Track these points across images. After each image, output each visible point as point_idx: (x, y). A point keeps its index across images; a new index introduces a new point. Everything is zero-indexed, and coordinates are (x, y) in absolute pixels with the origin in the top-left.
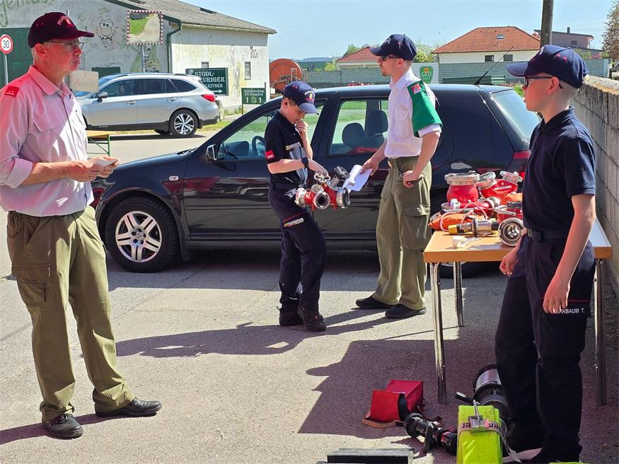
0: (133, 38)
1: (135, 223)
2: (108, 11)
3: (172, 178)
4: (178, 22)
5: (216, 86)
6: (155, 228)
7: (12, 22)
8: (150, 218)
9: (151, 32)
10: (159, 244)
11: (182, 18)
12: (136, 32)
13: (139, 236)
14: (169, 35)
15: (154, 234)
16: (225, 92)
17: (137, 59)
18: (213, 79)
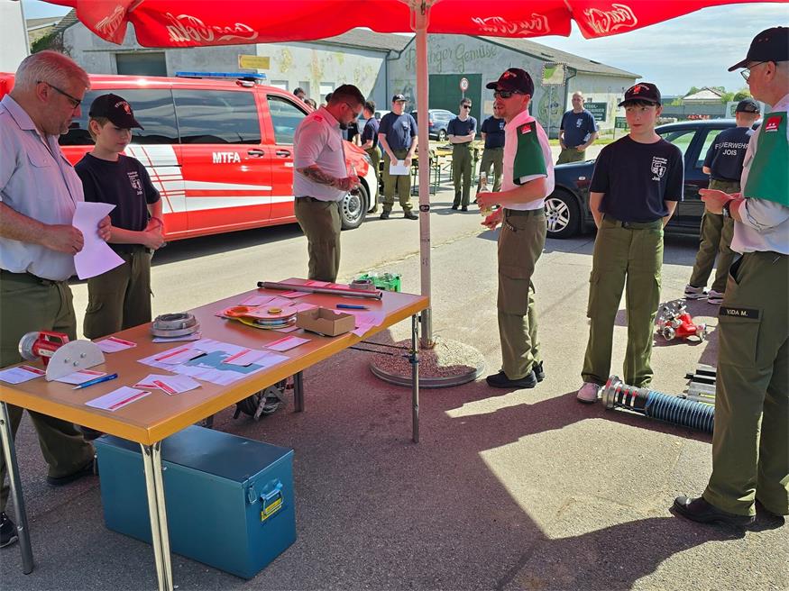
0: (545, 81)
1: (553, 207)
2: (528, 63)
3: (580, 178)
4: (575, 70)
5: (598, 115)
6: (566, 210)
7: (467, 70)
8: (563, 203)
9: (557, 77)
10: (567, 221)
11: (577, 68)
12: (547, 77)
13: (554, 215)
14: (567, 79)
15: (564, 214)
16: (604, 119)
17: (544, 95)
18: (597, 110)
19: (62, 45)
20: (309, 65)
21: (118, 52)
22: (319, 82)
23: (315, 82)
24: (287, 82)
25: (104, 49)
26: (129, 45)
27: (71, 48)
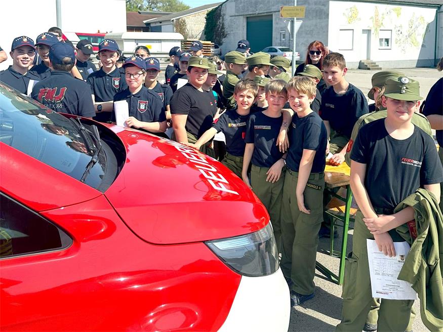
19: (220, 13)
20: (372, 18)
21: (248, 16)
22: (378, 29)
23: (376, 29)
24: (353, 30)
25: (240, 14)
26: (253, 11)
27: (224, 15)
